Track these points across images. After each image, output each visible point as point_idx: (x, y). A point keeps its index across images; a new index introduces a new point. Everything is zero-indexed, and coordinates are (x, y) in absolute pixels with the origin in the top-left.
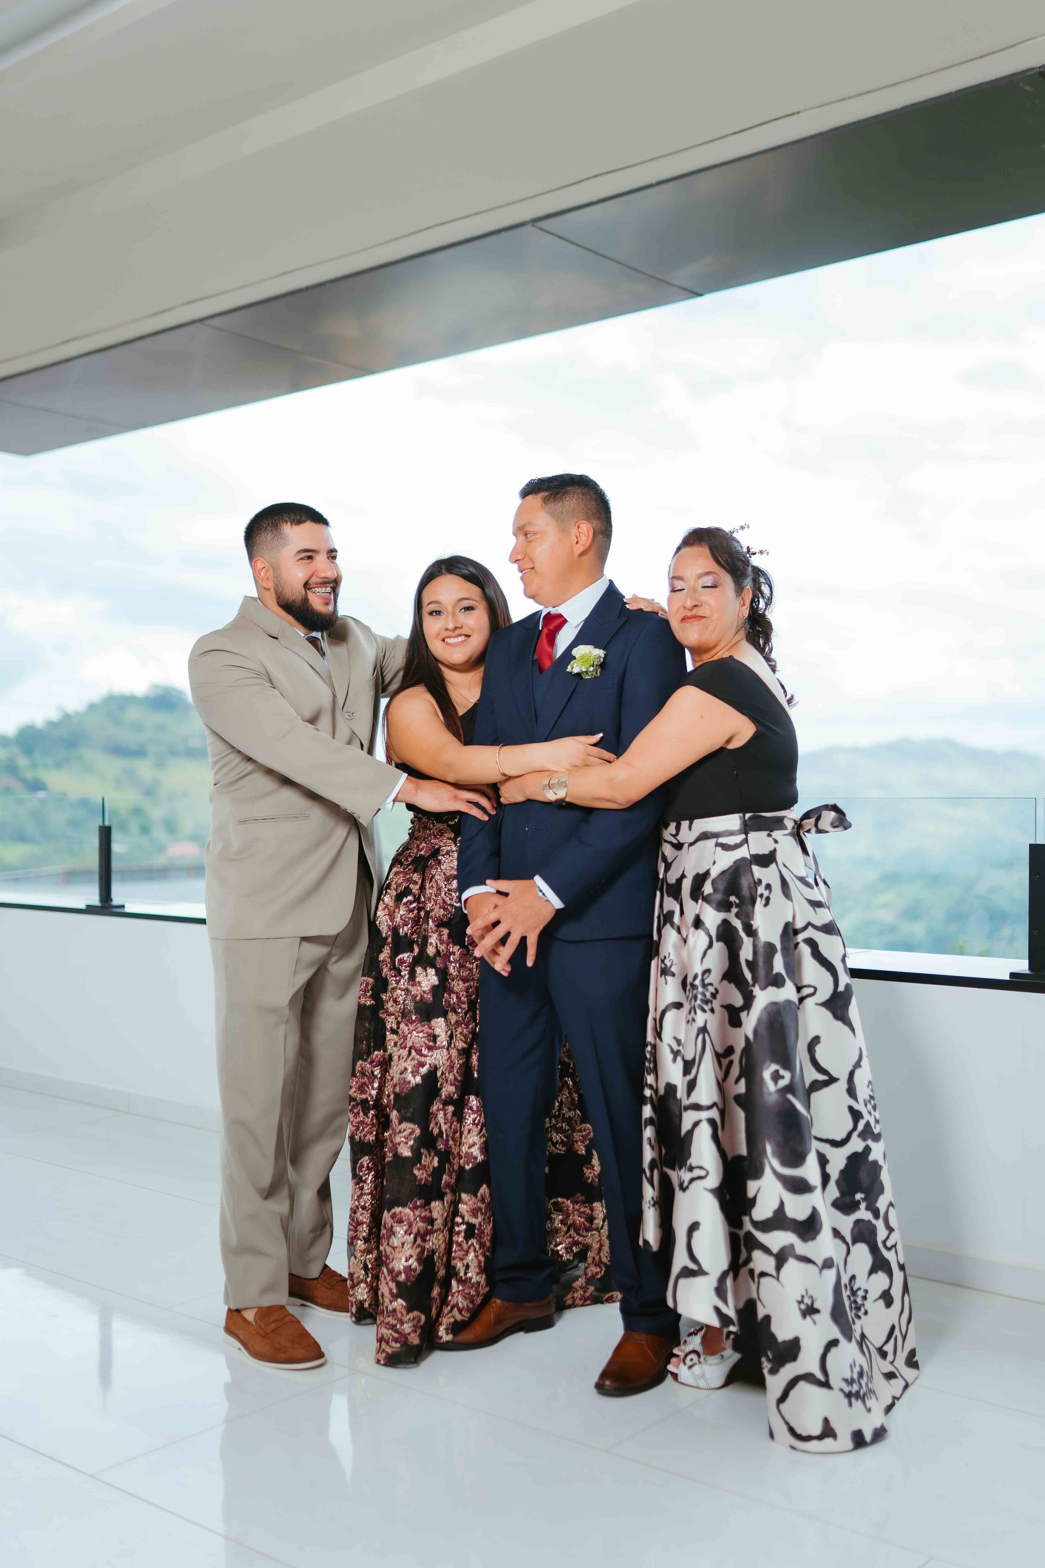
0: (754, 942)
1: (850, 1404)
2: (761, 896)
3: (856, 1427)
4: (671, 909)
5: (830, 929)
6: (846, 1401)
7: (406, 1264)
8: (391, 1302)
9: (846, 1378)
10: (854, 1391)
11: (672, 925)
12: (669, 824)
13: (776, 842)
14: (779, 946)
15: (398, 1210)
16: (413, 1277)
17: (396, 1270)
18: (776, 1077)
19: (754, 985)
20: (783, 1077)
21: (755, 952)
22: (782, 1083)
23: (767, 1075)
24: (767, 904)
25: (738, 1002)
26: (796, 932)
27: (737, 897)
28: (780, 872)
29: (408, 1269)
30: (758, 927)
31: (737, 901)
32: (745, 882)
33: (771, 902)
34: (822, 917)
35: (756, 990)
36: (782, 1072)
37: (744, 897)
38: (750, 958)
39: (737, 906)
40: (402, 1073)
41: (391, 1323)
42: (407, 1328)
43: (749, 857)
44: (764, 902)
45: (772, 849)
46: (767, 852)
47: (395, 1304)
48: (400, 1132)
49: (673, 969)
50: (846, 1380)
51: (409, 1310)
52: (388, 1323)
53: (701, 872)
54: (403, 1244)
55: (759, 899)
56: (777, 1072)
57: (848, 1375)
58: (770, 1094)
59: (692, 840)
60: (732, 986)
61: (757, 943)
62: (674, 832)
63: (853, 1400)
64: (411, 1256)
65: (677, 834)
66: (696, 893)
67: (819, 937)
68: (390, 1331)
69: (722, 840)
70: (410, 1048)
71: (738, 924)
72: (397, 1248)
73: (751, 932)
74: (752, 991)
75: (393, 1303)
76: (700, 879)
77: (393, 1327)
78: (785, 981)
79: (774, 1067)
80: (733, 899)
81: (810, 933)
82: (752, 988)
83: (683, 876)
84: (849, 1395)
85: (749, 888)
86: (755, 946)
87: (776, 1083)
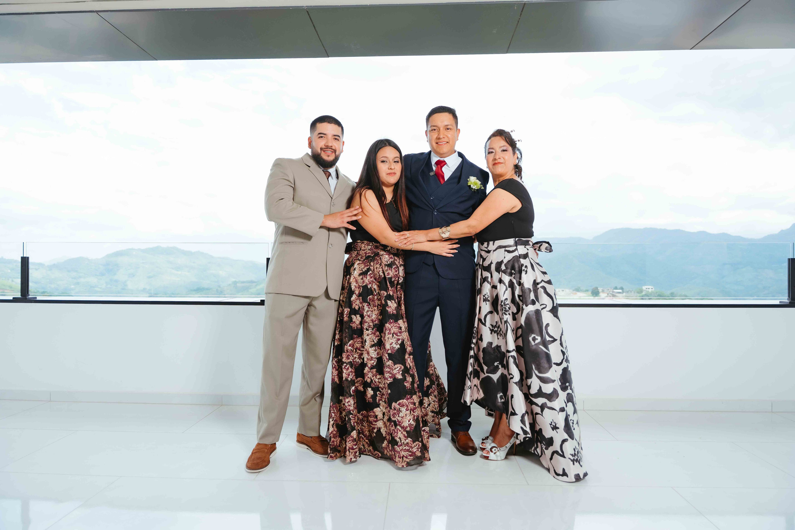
0: (521, 288)
1: (574, 464)
2: (524, 270)
3: (577, 473)
4: (487, 276)
5: (549, 282)
6: (572, 463)
7: (408, 423)
8: (405, 440)
9: (572, 454)
10: (575, 459)
11: (488, 282)
12: (484, 243)
13: (528, 249)
14: (532, 289)
15: (401, 401)
16: (413, 428)
17: (405, 426)
18: (534, 339)
20: (537, 339)
21: (522, 292)
22: (537, 342)
25: (515, 311)
26: (538, 284)
28: (530, 261)
29: (410, 425)
30: (523, 282)
31: (514, 272)
32: (517, 265)
33: (528, 272)
34: (546, 278)
35: (524, 306)
36: (537, 337)
37: (516, 271)
38: (520, 294)
39: (514, 274)
40: (391, 344)
41: (407, 449)
42: (415, 450)
43: (519, 256)
44: (525, 273)
45: (527, 252)
46: (525, 253)
47: (407, 441)
48: (395, 369)
49: (489, 299)
50: (572, 455)
51: (414, 442)
52: (405, 449)
53: (499, 261)
54: (406, 415)
56: (535, 337)
57: (573, 453)
58: (533, 346)
59: (494, 249)
60: (513, 305)
61: (523, 288)
62: (486, 246)
63: (575, 462)
64: (410, 419)
66: (498, 269)
67: (546, 285)
68: (407, 452)
69: (507, 249)
70: (393, 334)
71: (514, 281)
72: (403, 417)
73: (520, 284)
74: (522, 307)
75: (406, 440)
76: (499, 264)
77: (408, 450)
78: (535, 302)
79: (533, 335)
80: (513, 271)
81: (543, 284)
83: (491, 263)
84: (573, 461)
85: (519, 267)
87: (534, 341)
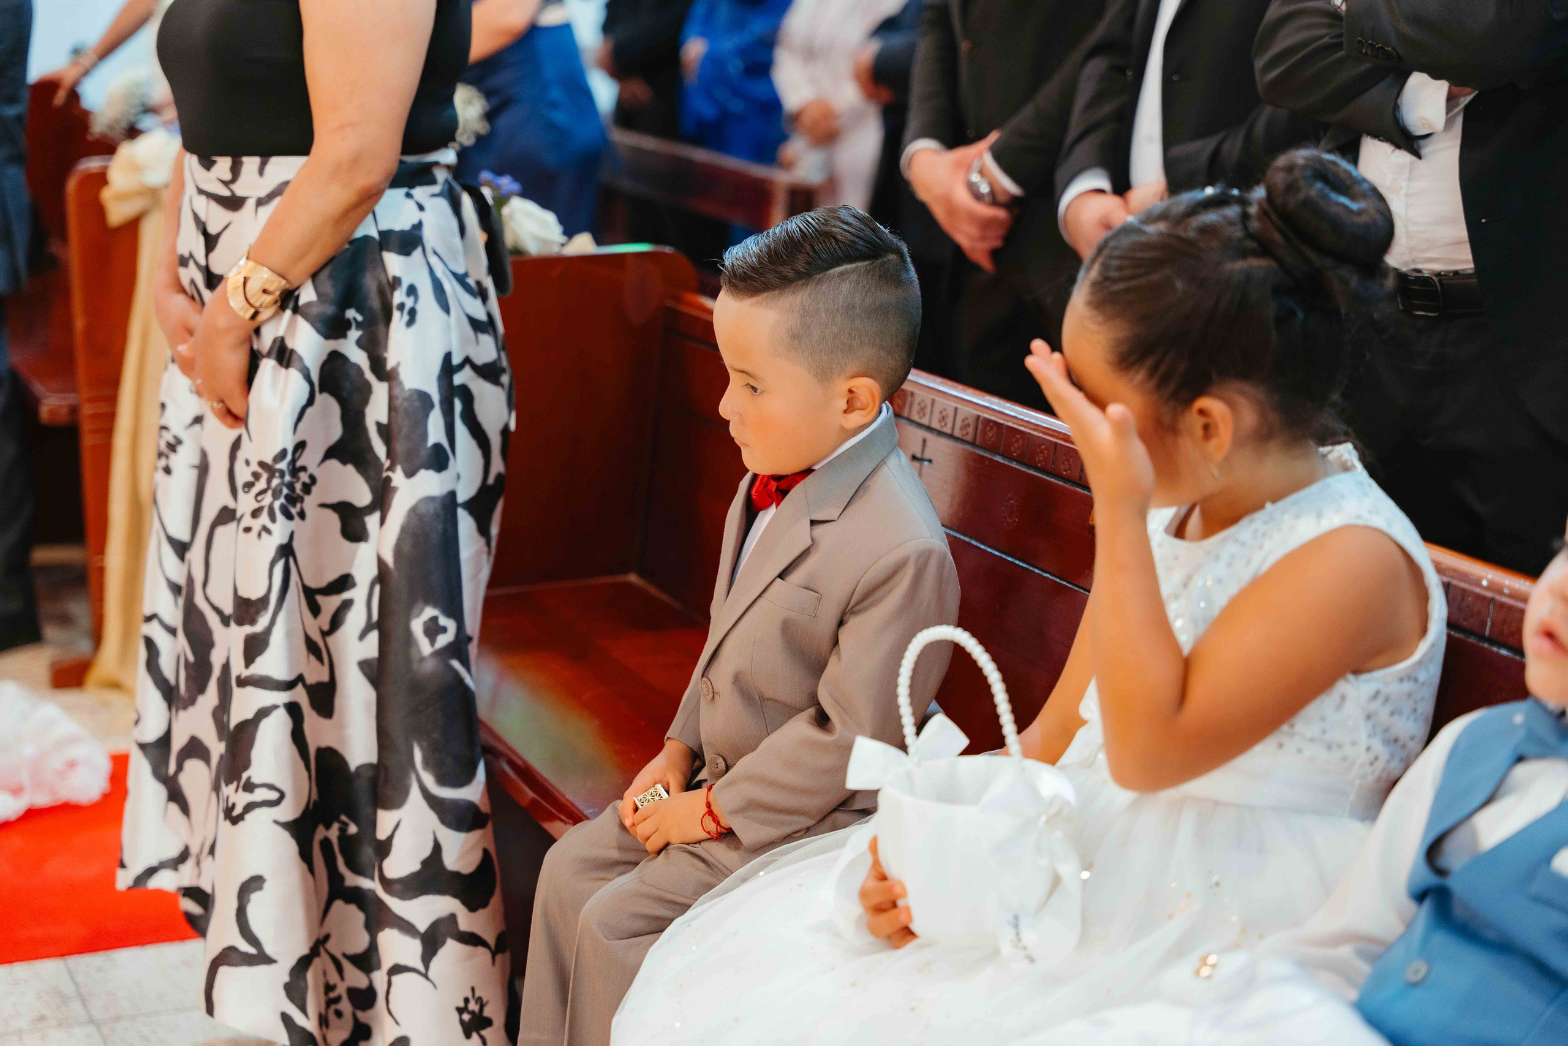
0: (390, 389)
5: (492, 373)
12: (214, 162)
13: (421, 208)
14: (436, 398)
18: (433, 630)
19: (391, 468)
20: (444, 630)
21: (391, 409)
22: (443, 640)
23: (417, 626)
24: (411, 322)
25: (361, 494)
27: (359, 310)
28: (430, 264)
30: (398, 364)
31: (359, 319)
32: (370, 283)
33: (419, 317)
34: (485, 350)
35: (398, 477)
36: (443, 621)
37: (370, 309)
38: (384, 420)
39: (359, 326)
43: (376, 236)
44: (406, 318)
45: (416, 221)
46: (407, 227)
55: (396, 314)
56: (434, 619)
58: (422, 659)
59: (263, 193)
60: (350, 468)
61: (396, 391)
62: (228, 176)
65: (235, 179)
73: (386, 372)
74: (388, 480)
78: (447, 459)
79: (429, 612)
80: (351, 314)
82: (390, 473)
85: (380, 292)
86: (391, 398)
87: (432, 642)
